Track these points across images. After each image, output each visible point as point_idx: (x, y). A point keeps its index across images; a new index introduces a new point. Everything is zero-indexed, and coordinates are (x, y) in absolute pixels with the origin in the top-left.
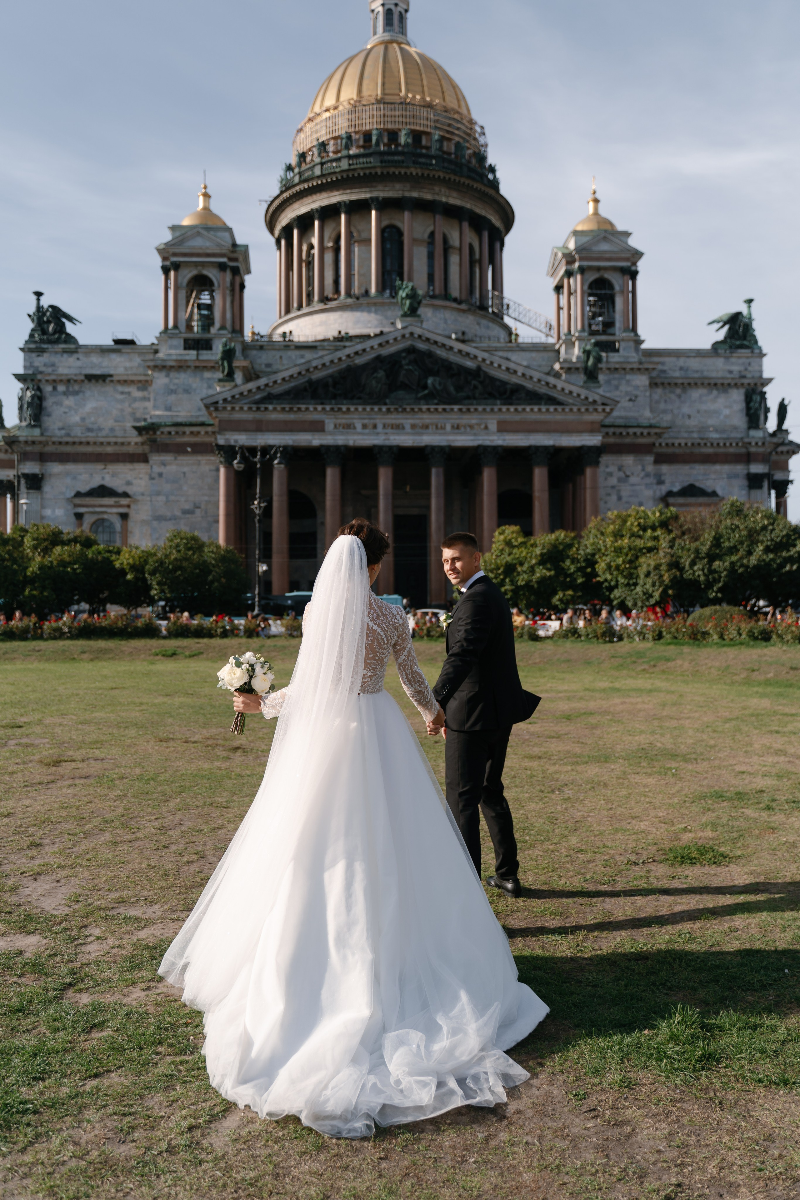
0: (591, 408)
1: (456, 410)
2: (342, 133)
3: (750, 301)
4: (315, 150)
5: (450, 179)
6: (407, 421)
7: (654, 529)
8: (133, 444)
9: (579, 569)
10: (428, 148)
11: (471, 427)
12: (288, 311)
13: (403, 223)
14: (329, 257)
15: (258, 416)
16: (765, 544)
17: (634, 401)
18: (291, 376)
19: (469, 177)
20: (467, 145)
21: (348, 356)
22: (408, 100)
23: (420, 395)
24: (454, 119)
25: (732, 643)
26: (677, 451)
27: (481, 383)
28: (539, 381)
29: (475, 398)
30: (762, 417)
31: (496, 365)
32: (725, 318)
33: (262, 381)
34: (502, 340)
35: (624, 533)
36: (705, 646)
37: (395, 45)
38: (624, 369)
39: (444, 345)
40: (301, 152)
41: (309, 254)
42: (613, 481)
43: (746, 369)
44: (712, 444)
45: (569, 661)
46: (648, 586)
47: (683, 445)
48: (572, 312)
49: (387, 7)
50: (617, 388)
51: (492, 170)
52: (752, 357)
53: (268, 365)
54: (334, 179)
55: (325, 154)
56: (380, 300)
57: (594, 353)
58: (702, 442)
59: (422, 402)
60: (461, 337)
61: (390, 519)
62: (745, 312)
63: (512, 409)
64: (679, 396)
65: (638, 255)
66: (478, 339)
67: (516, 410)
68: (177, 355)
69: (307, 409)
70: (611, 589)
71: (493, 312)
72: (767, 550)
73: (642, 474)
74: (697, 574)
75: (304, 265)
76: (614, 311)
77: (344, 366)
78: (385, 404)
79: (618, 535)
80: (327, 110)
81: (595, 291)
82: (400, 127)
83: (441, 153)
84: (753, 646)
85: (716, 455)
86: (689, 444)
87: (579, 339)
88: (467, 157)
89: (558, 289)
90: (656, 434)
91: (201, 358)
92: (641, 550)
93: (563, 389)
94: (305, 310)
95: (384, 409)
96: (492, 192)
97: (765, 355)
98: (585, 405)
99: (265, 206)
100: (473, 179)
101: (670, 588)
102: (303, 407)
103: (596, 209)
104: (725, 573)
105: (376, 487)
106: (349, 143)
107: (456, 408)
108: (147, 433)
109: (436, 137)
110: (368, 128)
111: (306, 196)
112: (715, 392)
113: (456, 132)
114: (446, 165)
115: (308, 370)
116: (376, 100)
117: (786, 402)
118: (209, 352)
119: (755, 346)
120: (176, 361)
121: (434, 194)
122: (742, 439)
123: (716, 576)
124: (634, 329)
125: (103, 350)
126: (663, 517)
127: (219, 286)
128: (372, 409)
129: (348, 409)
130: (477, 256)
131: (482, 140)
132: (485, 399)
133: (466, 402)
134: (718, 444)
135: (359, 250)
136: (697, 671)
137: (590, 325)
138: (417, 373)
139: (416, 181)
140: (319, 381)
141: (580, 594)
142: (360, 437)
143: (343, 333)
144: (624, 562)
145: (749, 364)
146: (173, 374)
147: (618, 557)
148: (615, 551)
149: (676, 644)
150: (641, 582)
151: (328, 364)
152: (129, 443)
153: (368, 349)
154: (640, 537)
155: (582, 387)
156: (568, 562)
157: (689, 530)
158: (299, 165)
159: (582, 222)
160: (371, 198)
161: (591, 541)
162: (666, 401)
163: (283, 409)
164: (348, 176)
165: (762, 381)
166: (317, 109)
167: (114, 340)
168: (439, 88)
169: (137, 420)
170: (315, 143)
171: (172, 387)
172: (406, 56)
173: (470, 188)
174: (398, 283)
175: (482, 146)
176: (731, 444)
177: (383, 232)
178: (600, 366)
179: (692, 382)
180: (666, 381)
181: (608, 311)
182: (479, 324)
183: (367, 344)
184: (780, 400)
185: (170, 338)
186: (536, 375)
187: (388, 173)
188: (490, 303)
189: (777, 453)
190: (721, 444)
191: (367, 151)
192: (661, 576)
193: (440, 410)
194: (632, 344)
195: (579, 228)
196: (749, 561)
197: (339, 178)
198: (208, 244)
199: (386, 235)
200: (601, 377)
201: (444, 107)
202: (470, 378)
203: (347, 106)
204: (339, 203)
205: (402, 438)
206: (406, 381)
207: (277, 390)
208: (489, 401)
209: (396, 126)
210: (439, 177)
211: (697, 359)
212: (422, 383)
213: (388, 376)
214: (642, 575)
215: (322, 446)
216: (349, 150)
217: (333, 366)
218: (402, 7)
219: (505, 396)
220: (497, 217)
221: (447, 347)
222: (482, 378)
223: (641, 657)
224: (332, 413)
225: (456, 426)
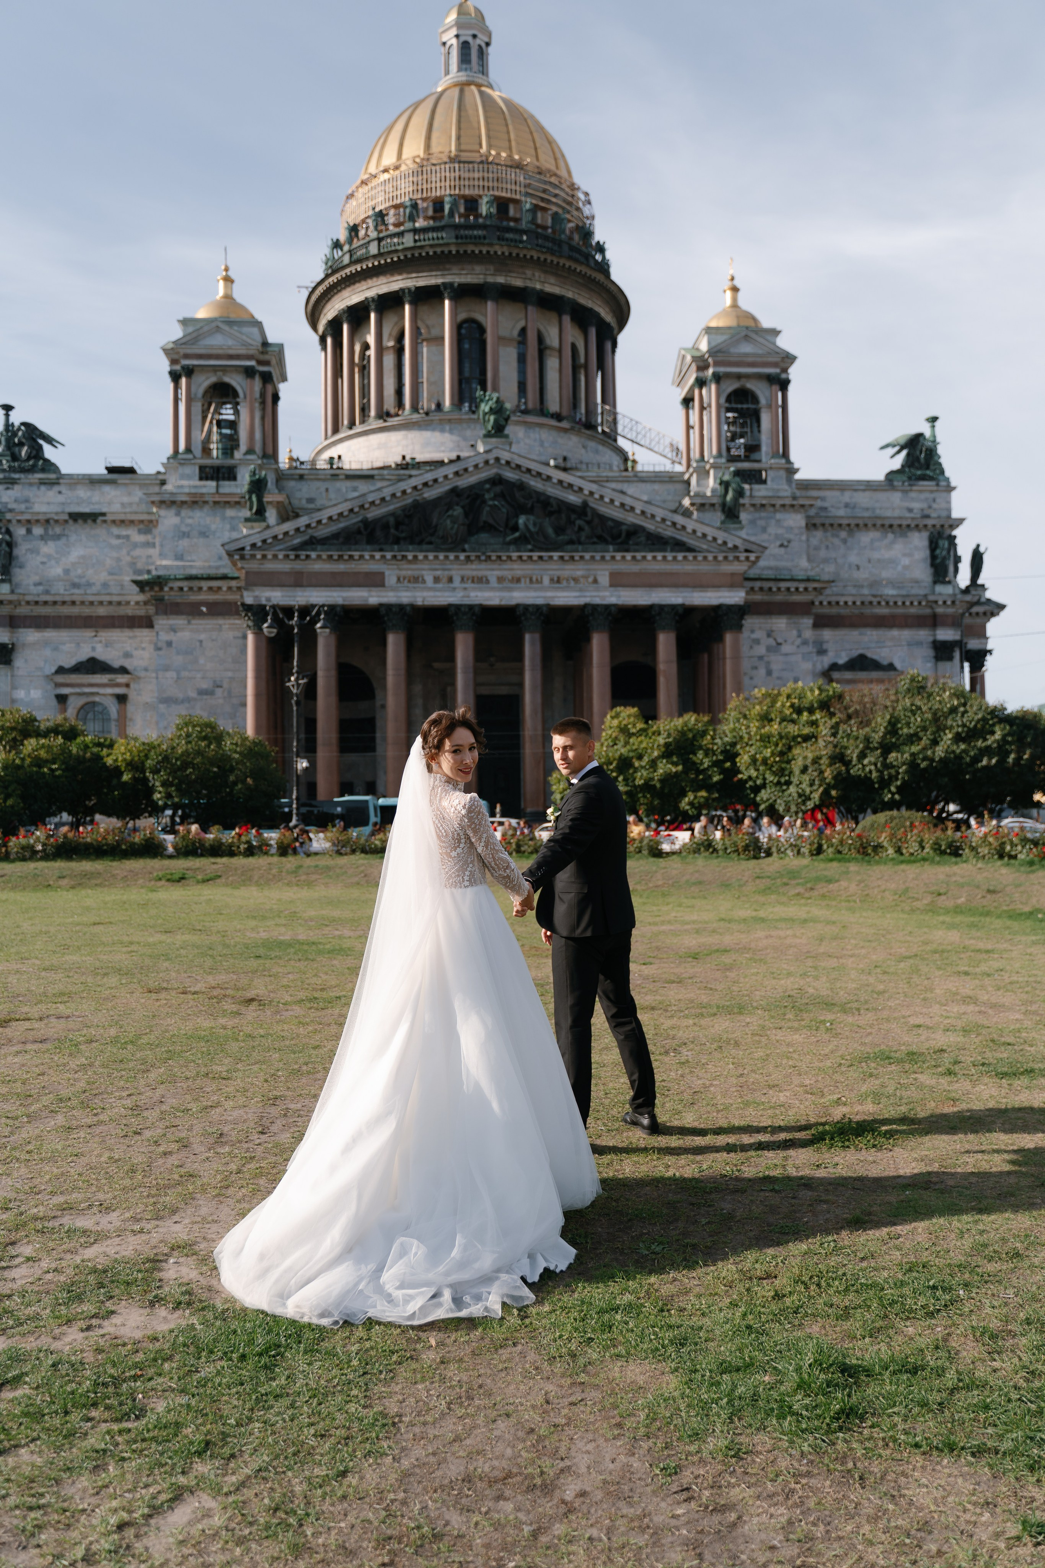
0: (731, 556)
1: (555, 558)
2: (406, 200)
3: (933, 420)
4: (370, 221)
5: (545, 260)
6: (492, 572)
7: (811, 711)
8: (132, 603)
9: (716, 764)
10: (516, 220)
11: (576, 580)
12: (336, 430)
13: (486, 316)
14: (389, 360)
15: (298, 566)
16: (955, 730)
17: (787, 547)
18: (341, 515)
19: (570, 258)
20: (568, 216)
21: (415, 488)
22: (491, 159)
23: (508, 539)
24: (551, 183)
25: (913, 858)
26: (844, 611)
27: (589, 523)
28: (664, 520)
29: (580, 543)
30: (951, 569)
31: (607, 500)
32: (902, 441)
33: (302, 521)
34: (615, 468)
35: (773, 716)
36: (878, 863)
37: (473, 88)
38: (774, 506)
39: (539, 474)
40: (352, 224)
41: (363, 356)
42: (761, 650)
43: (930, 507)
44: (887, 603)
45: (700, 883)
46: (804, 786)
47: (850, 603)
48: (705, 432)
49: (462, 39)
50: (764, 530)
51: (601, 249)
52: (938, 491)
53: (310, 500)
54: (395, 259)
55: (383, 227)
56: (456, 416)
57: (734, 485)
58: (875, 600)
59: (512, 547)
60: (562, 465)
62: (928, 433)
63: (629, 556)
64: (845, 541)
65: (789, 359)
66: (584, 467)
67: (634, 558)
68: (190, 487)
69: (361, 557)
70: (757, 789)
71: (603, 431)
72: (958, 738)
73: (799, 641)
74: (867, 769)
75: (356, 370)
76: (759, 431)
77: (409, 501)
78: (464, 551)
79: (766, 718)
80: (386, 171)
81: (734, 406)
82: (481, 193)
83: (533, 227)
84: (938, 863)
85: (893, 617)
86: (858, 603)
87: (714, 466)
88: (568, 232)
89: (687, 402)
90: (815, 589)
91: (221, 490)
92: (794, 738)
93: (694, 532)
94: (358, 428)
95: (462, 556)
96: (600, 277)
97: (954, 488)
98: (724, 552)
99: (306, 294)
100: (576, 260)
101: (834, 787)
102: (356, 554)
103: (735, 300)
104: (904, 767)
105: (452, 658)
106: (415, 212)
107: (556, 555)
108: (152, 589)
109: (528, 206)
110: (438, 194)
111: (359, 281)
112: (890, 536)
113: (554, 200)
114: (540, 241)
115: (362, 507)
116: (450, 157)
117: (982, 549)
118: (232, 483)
119: (941, 478)
120: (189, 494)
121: (525, 279)
122: (925, 596)
123: (893, 771)
124: (786, 455)
125: (93, 481)
126: (824, 695)
127: (245, 397)
128: (447, 557)
129: (415, 557)
130: (582, 360)
131: (586, 210)
132: (594, 543)
133: (569, 547)
134: (895, 603)
135: (428, 352)
136: (867, 895)
137: (728, 449)
138: (504, 510)
139: (502, 263)
140: (376, 521)
141: (717, 795)
142: (431, 594)
143: (408, 458)
144: (773, 754)
145: (934, 500)
146: (184, 512)
147: (766, 747)
148: (761, 740)
149: (840, 861)
150: (795, 780)
151: (388, 498)
152: (128, 603)
153: (441, 480)
154: (793, 721)
155: (719, 529)
156: (700, 754)
157: (856, 712)
158: (350, 241)
159: (718, 316)
160: (443, 283)
161: (732, 726)
162: (827, 547)
163: (330, 557)
164: (413, 255)
165: (951, 522)
166: (372, 169)
167: (107, 468)
168: (531, 144)
169: (139, 572)
170: (371, 213)
171: (184, 529)
172: (487, 101)
173: (572, 271)
174: (479, 393)
175: (587, 218)
176: (912, 603)
177: (459, 328)
178: (742, 501)
179: (861, 522)
180: (827, 522)
181: (752, 432)
182: (584, 447)
183: (439, 473)
184: (974, 546)
185: (181, 464)
186: (660, 513)
187: (465, 252)
188: (599, 420)
189: (970, 614)
190: (900, 603)
191: (438, 224)
192: (822, 772)
193: (535, 558)
194: (783, 473)
195: (713, 324)
196: (934, 753)
197: (402, 258)
198: (230, 342)
199: (463, 331)
200: (744, 516)
201: (538, 167)
202: (573, 517)
203: (412, 166)
204: (402, 290)
205: (487, 594)
206: (491, 521)
207: (323, 532)
208: (599, 547)
209: (475, 192)
210: (532, 257)
211: (867, 494)
212: (512, 523)
213: (466, 515)
214: (797, 771)
215: (381, 605)
216: (414, 221)
217: (395, 500)
218: (482, 39)
219: (619, 540)
220: (607, 310)
221: (544, 477)
222: (589, 518)
223: (794, 878)
224: (394, 562)
225: (556, 579)
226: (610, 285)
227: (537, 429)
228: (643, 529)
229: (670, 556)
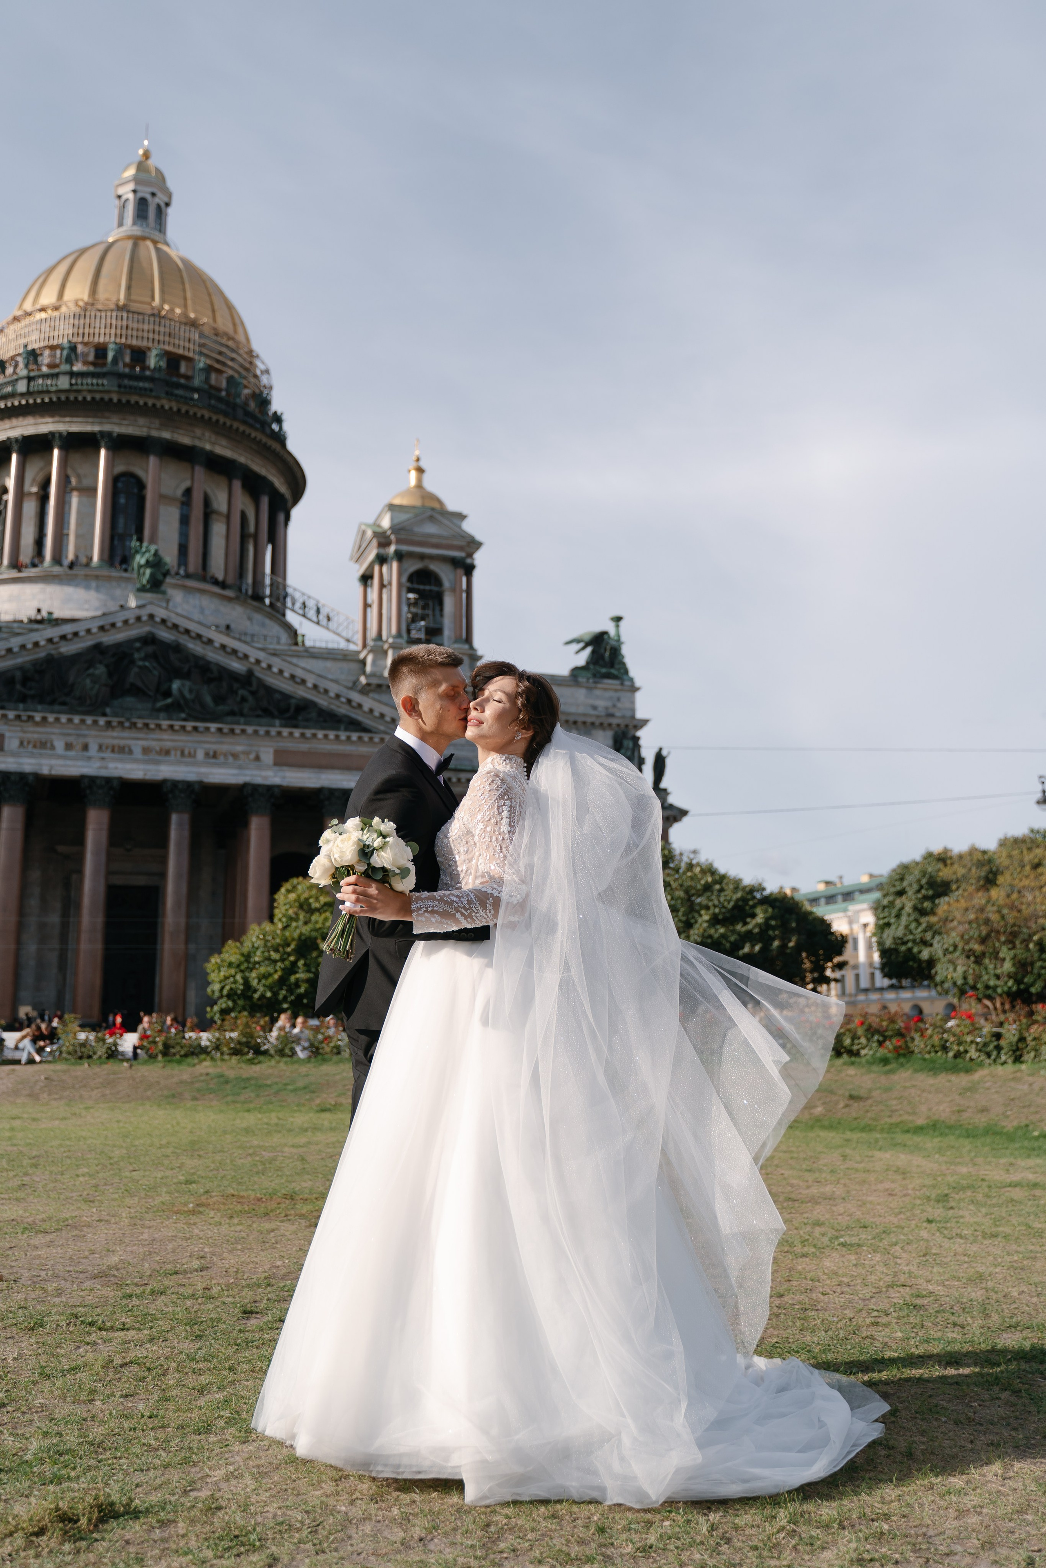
1: (213, 730)
2: (63, 341)
3: (618, 619)
4: (19, 358)
5: (217, 421)
6: (137, 742)
10: (187, 378)
11: (235, 756)
13: (147, 471)
14: (30, 507)
19: (245, 423)
20: (245, 382)
21: (50, 641)
22: (163, 313)
23: (159, 704)
24: (227, 347)
27: (253, 693)
28: (338, 696)
29: (242, 715)
31: (275, 670)
32: (587, 638)
34: (283, 642)
37: (148, 243)
39: (199, 636)
43: (614, 706)
48: (384, 611)
49: (140, 195)
51: (278, 419)
52: (622, 690)
54: (47, 400)
55: (35, 367)
56: (105, 572)
59: (162, 715)
61: (102, 889)
62: (612, 632)
63: (297, 733)
65: (474, 545)
67: (303, 735)
71: (271, 604)
76: (442, 615)
77: (42, 654)
78: (104, 715)
80: (43, 310)
81: (416, 586)
82: (150, 345)
83: (206, 387)
87: (393, 646)
88: (243, 397)
89: (366, 579)
93: (371, 711)
95: (102, 721)
96: (276, 446)
97: (638, 689)
100: (251, 426)
103: (419, 480)
105: (80, 841)
106: (73, 356)
107: (213, 726)
109: (201, 365)
110: (102, 340)
113: (230, 363)
114: (213, 402)
116: (117, 305)
117: (664, 753)
119: (625, 677)
121: (194, 437)
124: (468, 640)
128: (83, 721)
129: (44, 719)
130: (252, 529)
131: (264, 380)
132: (258, 716)
133: (229, 719)
135: (77, 502)
137: (409, 631)
138: (156, 673)
139: (169, 418)
142: (60, 762)
143: (44, 614)
145: (619, 699)
151: (16, 650)
153: (82, 633)
159: (402, 495)
160: (101, 432)
164: (67, 398)
165: (635, 723)
166: (28, 306)
168: (209, 306)
170: (21, 350)
172: (164, 258)
173: (245, 436)
174: (134, 543)
175: (265, 386)
177: (114, 481)
181: (434, 615)
182: (249, 618)
184: (656, 750)
186: (334, 689)
187: (128, 402)
188: (267, 592)
191: (98, 370)
193: (189, 728)
195: (397, 501)
197: (55, 399)
199: (120, 485)
201: (215, 329)
202: (236, 686)
203: (74, 309)
204: (52, 434)
205: (128, 766)
206: (140, 684)
208: (264, 720)
209: (144, 344)
210: (203, 416)
212: (164, 687)
213: (110, 675)
216: (72, 365)
217: (24, 653)
218: (161, 199)
219: (287, 715)
220: (282, 480)
221: (205, 640)
222: (254, 687)
224: (17, 723)
225: (211, 753)
226: (286, 456)
227: (198, 595)
228: (314, 704)
229: (343, 736)
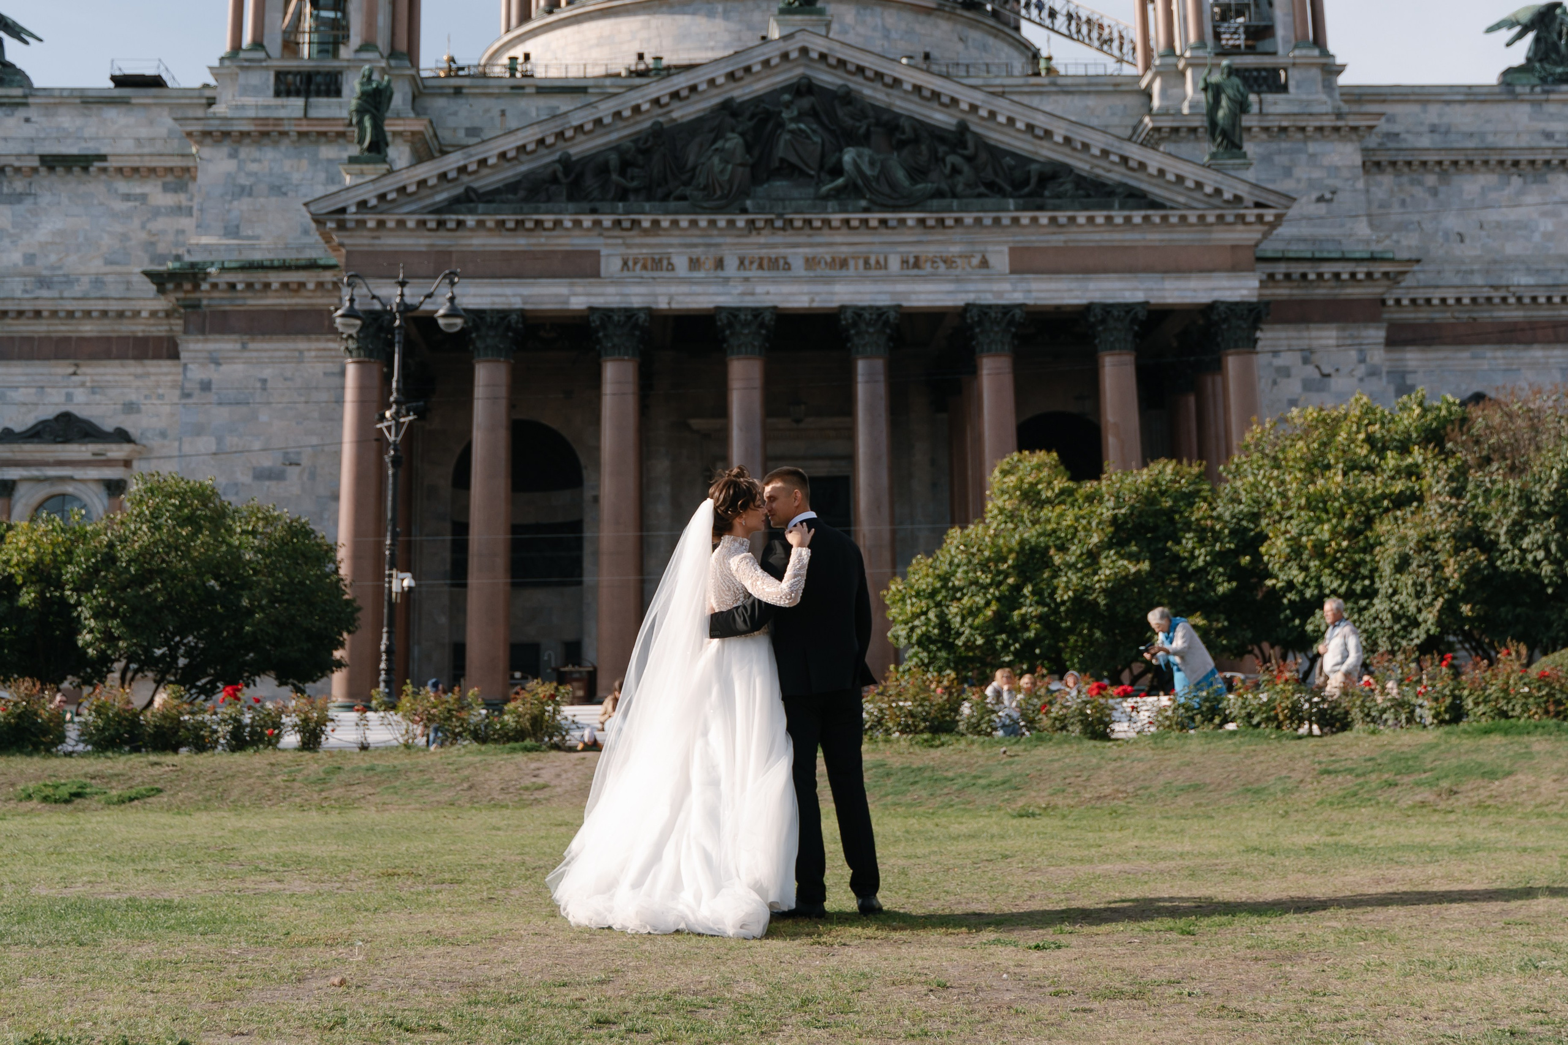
0: (1230, 215)
1: (910, 223)
6: (796, 250)
7: (1405, 447)
8: (144, 314)
9: (1220, 558)
11: (948, 262)
12: (525, 16)
15: (442, 240)
17: (1331, 201)
18: (522, 149)
21: (656, 102)
23: (825, 189)
26: (1439, 316)
27: (969, 159)
28: (1105, 153)
29: (954, 196)
31: (1002, 119)
32: (1526, 18)
33: (452, 162)
34: (1016, 72)
35: (1329, 460)
38: (1303, 129)
39: (879, 76)
44: (1519, 300)
45: (1197, 788)
46: (1402, 598)
47: (1450, 302)
48: (1174, 8)
50: (1288, 172)
53: (472, 131)
57: (1228, 93)
58: (1496, 295)
59: (831, 204)
60: (923, 64)
63: (1044, 218)
64: (1434, 192)
66: (962, 70)
67: (1053, 220)
68: (258, 107)
69: (558, 224)
73: (1363, 368)
74: (1529, 558)
77: (646, 124)
78: (744, 211)
79: (1316, 466)
86: (1465, 301)
87: (1193, 63)
90: (1386, 275)
91: (313, 113)
92: (1376, 501)
93: (1162, 172)
94: (563, 13)
95: (741, 221)
98: (1214, 207)
101: (1465, 598)
102: (548, 219)
105: (722, 411)
107: (911, 217)
108: (179, 287)
112: (1516, 181)
115: (560, 135)
118: (334, 100)
120: (255, 120)
125: (87, 101)
128: (712, 223)
129: (656, 223)
132: (980, 196)
133: (935, 203)
134: (1534, 300)
137: (1216, 34)
140: (587, 160)
142: (684, 289)
143: (649, 60)
144: (1334, 533)
146: (245, 151)
147: (1320, 521)
148: (1309, 506)
149: (1506, 732)
150: (1384, 587)
151: (607, 120)
152: (137, 314)
153: (702, 87)
154: (1372, 470)
155: (1207, 167)
156: (1189, 541)
157: (1499, 450)
161: (1247, 481)
162: (1403, 203)
163: (501, 224)
167: (113, 78)
169: (162, 259)
171: (243, 180)
178: (1246, 121)
179: (1461, 158)
180: (1401, 158)
181: (1258, 5)
182: (960, 37)
185: (242, 68)
186: (1098, 142)
192: (1439, 567)
193: (873, 223)
194: (1315, 73)
200: (1250, 148)
202: (942, 149)
205: (786, 289)
206: (794, 159)
207: (488, 181)
208: (989, 202)
211: (1469, 108)
212: (831, 161)
213: (749, 148)
214: (1387, 568)
215: (592, 310)
217: (620, 124)
219: (1026, 190)
221: (889, 80)
222: (970, 151)
223: (1409, 771)
224: (617, 233)
225: (912, 260)
228: (1068, 169)
229: (1119, 217)
